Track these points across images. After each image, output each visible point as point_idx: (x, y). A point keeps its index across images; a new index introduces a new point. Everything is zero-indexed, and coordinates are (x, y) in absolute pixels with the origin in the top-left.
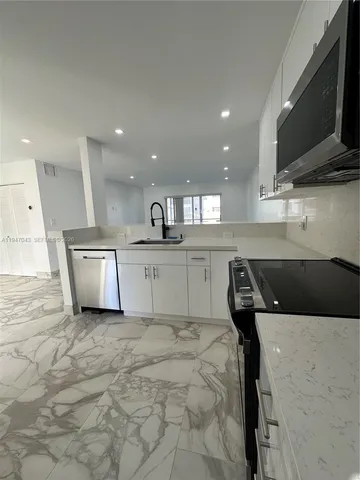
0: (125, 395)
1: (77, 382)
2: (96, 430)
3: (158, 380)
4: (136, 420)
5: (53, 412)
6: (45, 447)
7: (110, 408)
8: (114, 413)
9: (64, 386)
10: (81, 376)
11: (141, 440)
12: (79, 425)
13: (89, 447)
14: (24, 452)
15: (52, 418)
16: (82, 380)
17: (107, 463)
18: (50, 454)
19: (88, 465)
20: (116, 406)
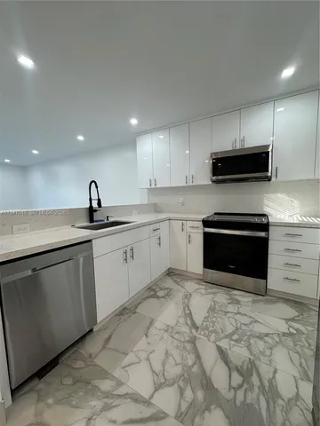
0: (220, 331)
1: (204, 371)
2: (249, 347)
3: (208, 312)
4: (239, 325)
5: (240, 386)
6: (270, 382)
7: (231, 340)
8: (235, 337)
9: (208, 385)
10: (195, 369)
11: (250, 324)
12: (248, 360)
13: (261, 349)
14: (280, 402)
15: (245, 386)
16: (201, 366)
17: (266, 338)
18: (274, 377)
19: (271, 349)
20: (229, 336)
